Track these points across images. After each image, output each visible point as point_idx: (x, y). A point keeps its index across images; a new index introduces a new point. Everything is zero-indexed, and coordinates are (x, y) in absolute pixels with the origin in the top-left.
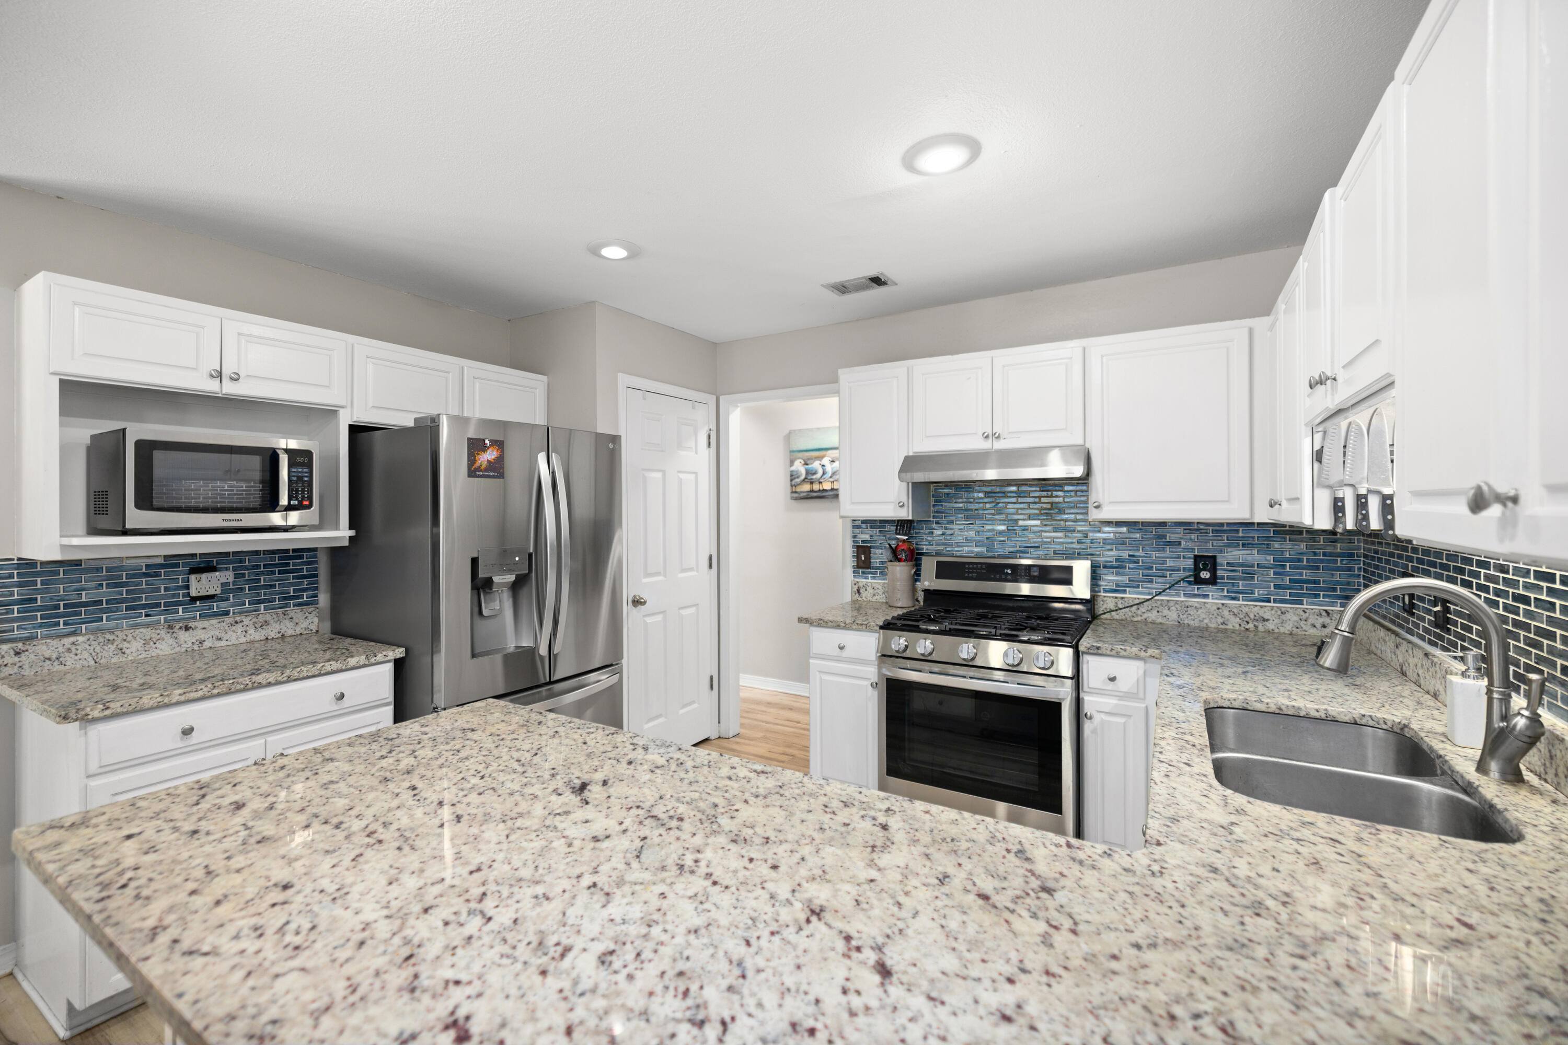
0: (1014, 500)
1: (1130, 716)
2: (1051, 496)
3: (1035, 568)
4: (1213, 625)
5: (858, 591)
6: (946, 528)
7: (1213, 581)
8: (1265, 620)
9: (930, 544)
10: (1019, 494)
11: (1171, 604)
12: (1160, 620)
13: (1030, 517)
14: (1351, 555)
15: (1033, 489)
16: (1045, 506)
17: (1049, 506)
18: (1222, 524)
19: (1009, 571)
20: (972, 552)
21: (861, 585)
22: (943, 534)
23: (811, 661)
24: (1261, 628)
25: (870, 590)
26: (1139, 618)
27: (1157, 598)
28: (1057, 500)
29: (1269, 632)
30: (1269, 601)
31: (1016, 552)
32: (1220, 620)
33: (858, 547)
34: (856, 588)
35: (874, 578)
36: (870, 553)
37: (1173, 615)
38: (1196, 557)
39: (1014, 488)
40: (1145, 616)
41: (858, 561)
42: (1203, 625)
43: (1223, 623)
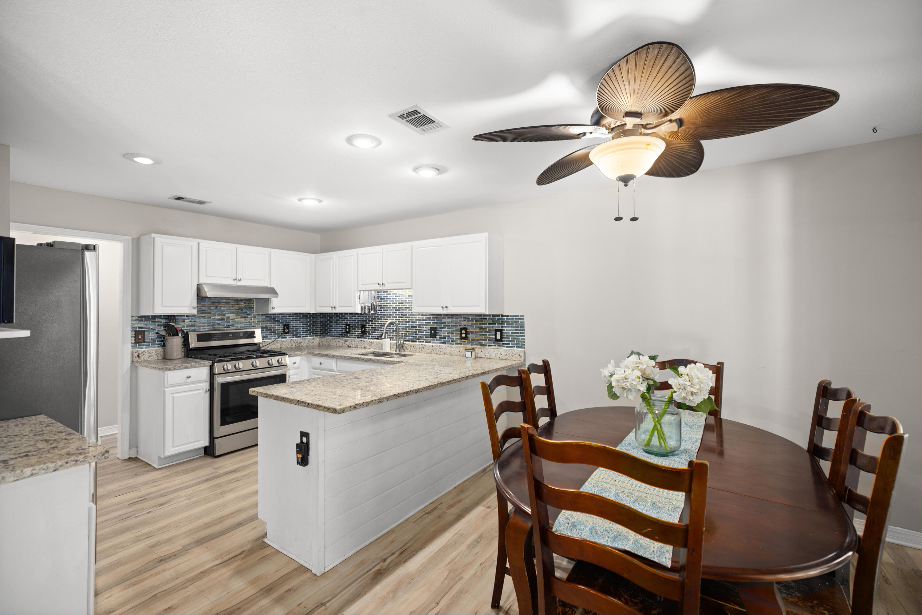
0: (224, 306)
1: (297, 374)
2: (239, 304)
3: (241, 333)
4: (289, 347)
5: (138, 356)
6: (192, 319)
7: (288, 333)
8: (301, 343)
9: (183, 327)
10: (226, 303)
11: (279, 341)
12: (275, 348)
13: (232, 313)
14: (317, 322)
15: (232, 301)
16: (236, 308)
17: (238, 308)
18: (290, 314)
19: (231, 335)
20: (204, 329)
21: (140, 352)
22: (190, 322)
23: (166, 389)
24: (300, 346)
25: (147, 355)
26: (269, 348)
27: (274, 340)
28: (240, 306)
29: (302, 346)
30: (301, 337)
31: (225, 327)
32: (291, 345)
33: (135, 331)
34: (136, 355)
35: (147, 348)
36: (144, 334)
37: (279, 345)
38: (284, 325)
39: (224, 301)
40: (271, 347)
41: (135, 340)
42: (287, 347)
43: (292, 346)
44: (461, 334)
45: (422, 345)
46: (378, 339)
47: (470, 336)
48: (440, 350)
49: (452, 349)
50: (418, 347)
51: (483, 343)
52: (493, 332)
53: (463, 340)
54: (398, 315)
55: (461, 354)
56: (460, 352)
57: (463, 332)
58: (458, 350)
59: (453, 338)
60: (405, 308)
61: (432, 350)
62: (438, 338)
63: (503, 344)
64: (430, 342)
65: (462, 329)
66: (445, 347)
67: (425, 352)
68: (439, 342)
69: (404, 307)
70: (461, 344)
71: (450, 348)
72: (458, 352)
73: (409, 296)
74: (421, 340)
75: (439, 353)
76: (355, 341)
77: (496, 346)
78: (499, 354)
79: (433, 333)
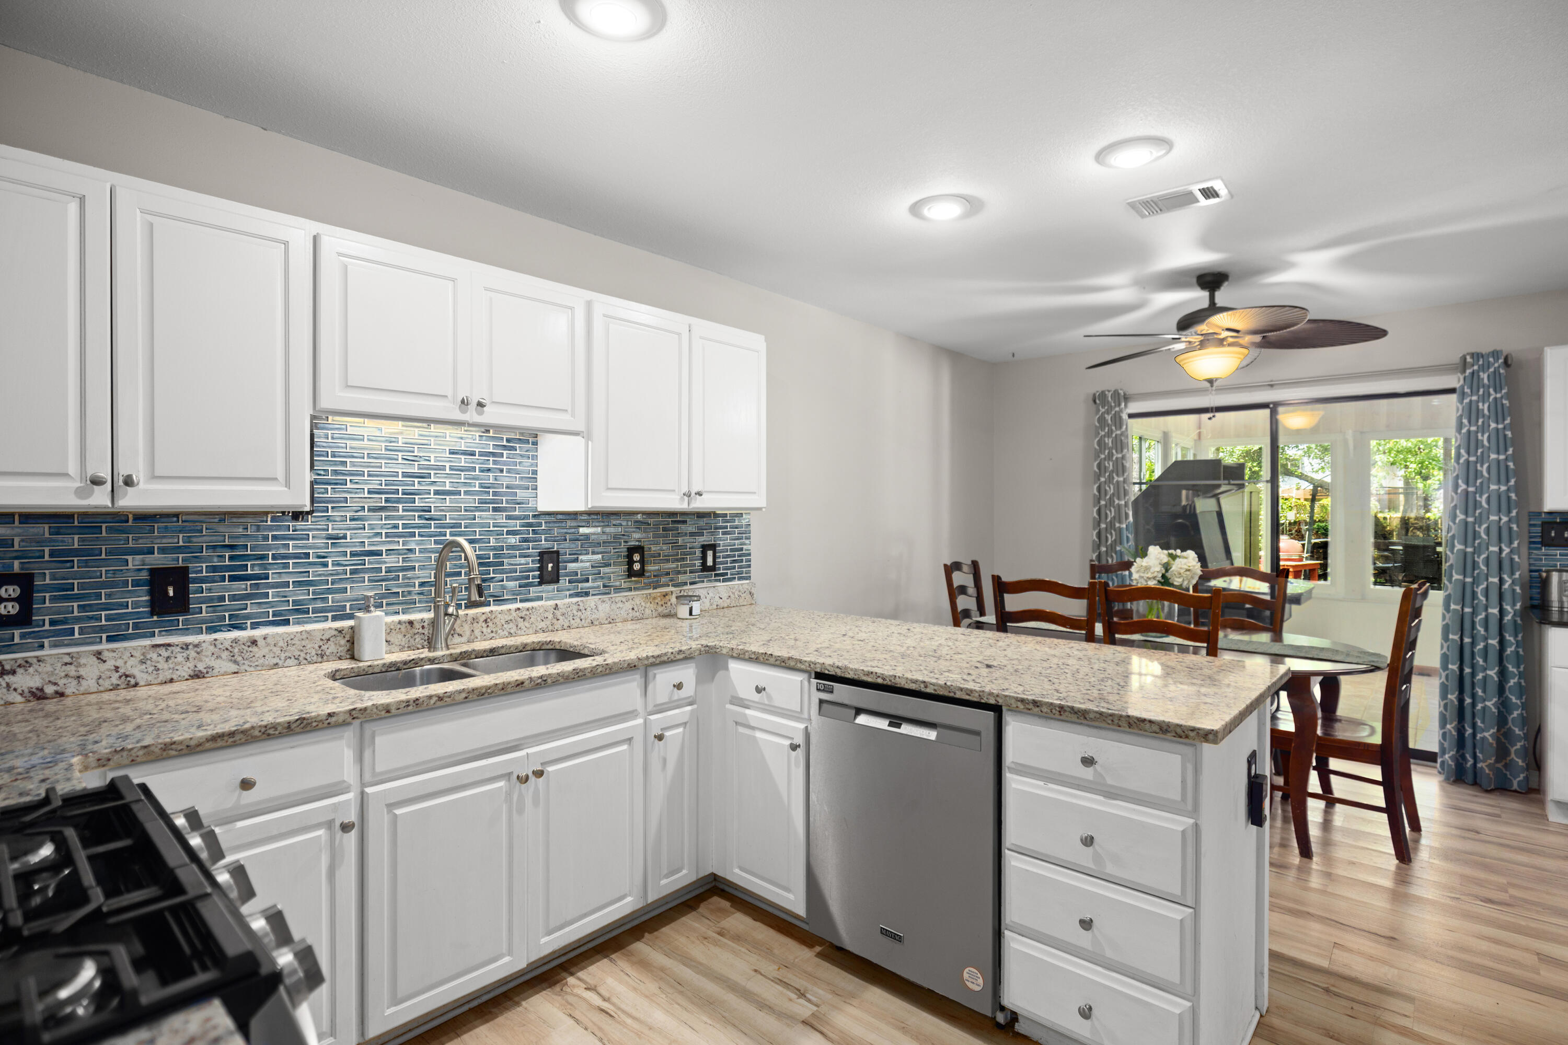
44: (630, 563)
45: (519, 609)
46: (286, 622)
47: (651, 568)
48: (580, 613)
49: (614, 606)
50: (502, 619)
51: (681, 578)
52: (698, 553)
53: (633, 579)
54: (401, 518)
55: (638, 614)
56: (636, 609)
57: (636, 557)
58: (629, 605)
59: (610, 578)
60: (437, 493)
61: (555, 621)
62: (564, 582)
63: (716, 575)
64: (540, 598)
65: (631, 551)
66: (593, 605)
67: (531, 631)
68: (568, 593)
69: (432, 488)
70: (630, 589)
71: (609, 603)
72: (630, 611)
73: (452, 453)
74: (505, 597)
75: (576, 625)
76: (106, 655)
77: (703, 582)
78: (717, 598)
79: (550, 569)
